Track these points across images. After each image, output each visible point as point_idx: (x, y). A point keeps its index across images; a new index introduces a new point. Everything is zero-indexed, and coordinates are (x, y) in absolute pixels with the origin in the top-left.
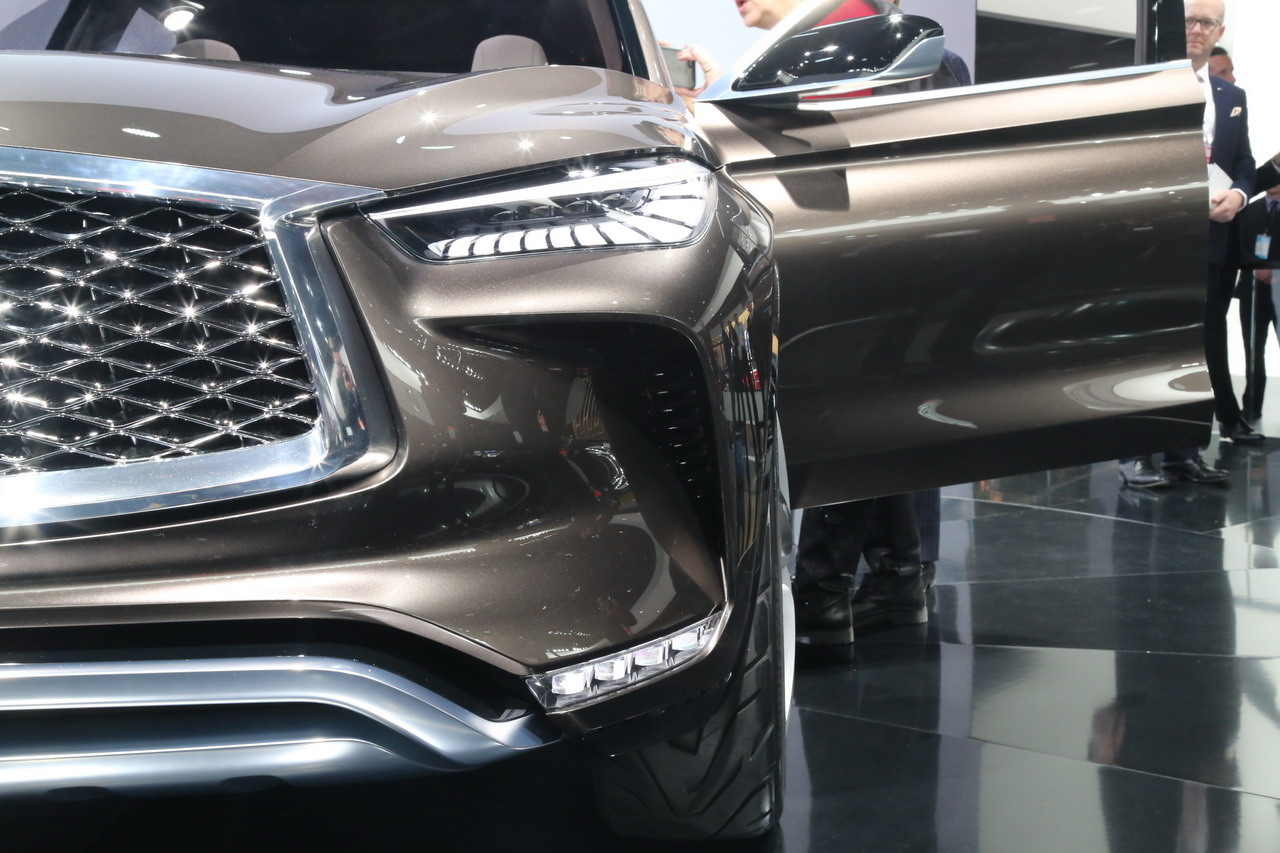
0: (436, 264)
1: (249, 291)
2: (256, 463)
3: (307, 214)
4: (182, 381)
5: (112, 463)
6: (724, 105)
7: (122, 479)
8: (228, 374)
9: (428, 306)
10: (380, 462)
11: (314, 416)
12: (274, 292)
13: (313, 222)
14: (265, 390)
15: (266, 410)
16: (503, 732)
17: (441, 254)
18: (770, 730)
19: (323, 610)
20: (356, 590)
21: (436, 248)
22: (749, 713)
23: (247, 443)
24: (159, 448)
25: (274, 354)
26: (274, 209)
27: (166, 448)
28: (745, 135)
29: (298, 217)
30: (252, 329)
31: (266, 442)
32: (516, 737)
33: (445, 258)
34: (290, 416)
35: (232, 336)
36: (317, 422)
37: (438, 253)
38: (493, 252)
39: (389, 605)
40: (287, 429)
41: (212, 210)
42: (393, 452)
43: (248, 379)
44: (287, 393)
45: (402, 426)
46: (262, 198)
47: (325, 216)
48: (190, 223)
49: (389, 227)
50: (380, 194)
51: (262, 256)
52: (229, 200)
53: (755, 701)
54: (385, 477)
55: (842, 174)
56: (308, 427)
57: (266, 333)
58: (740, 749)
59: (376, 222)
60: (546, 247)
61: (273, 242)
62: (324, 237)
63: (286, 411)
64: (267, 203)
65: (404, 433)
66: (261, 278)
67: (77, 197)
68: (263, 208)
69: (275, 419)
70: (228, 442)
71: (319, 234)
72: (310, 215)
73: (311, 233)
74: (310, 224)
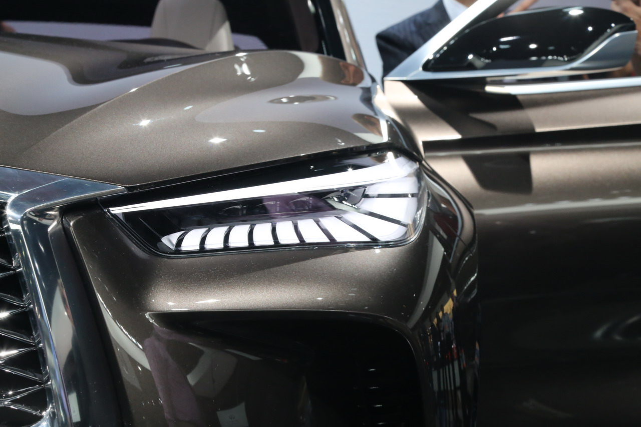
0: (169, 258)
6: (413, 85)
13: (55, 216)
17: (173, 248)
21: (170, 240)
26: (16, 205)
28: (433, 115)
29: (41, 213)
36: (44, 413)
37: (171, 247)
46: (9, 191)
47: (67, 211)
50: (121, 190)
55: (526, 158)
59: (115, 216)
60: (272, 242)
61: (16, 233)
62: (65, 230)
64: (13, 196)
68: (9, 201)
71: (60, 226)
72: (51, 209)
73: (53, 226)
74: (52, 218)
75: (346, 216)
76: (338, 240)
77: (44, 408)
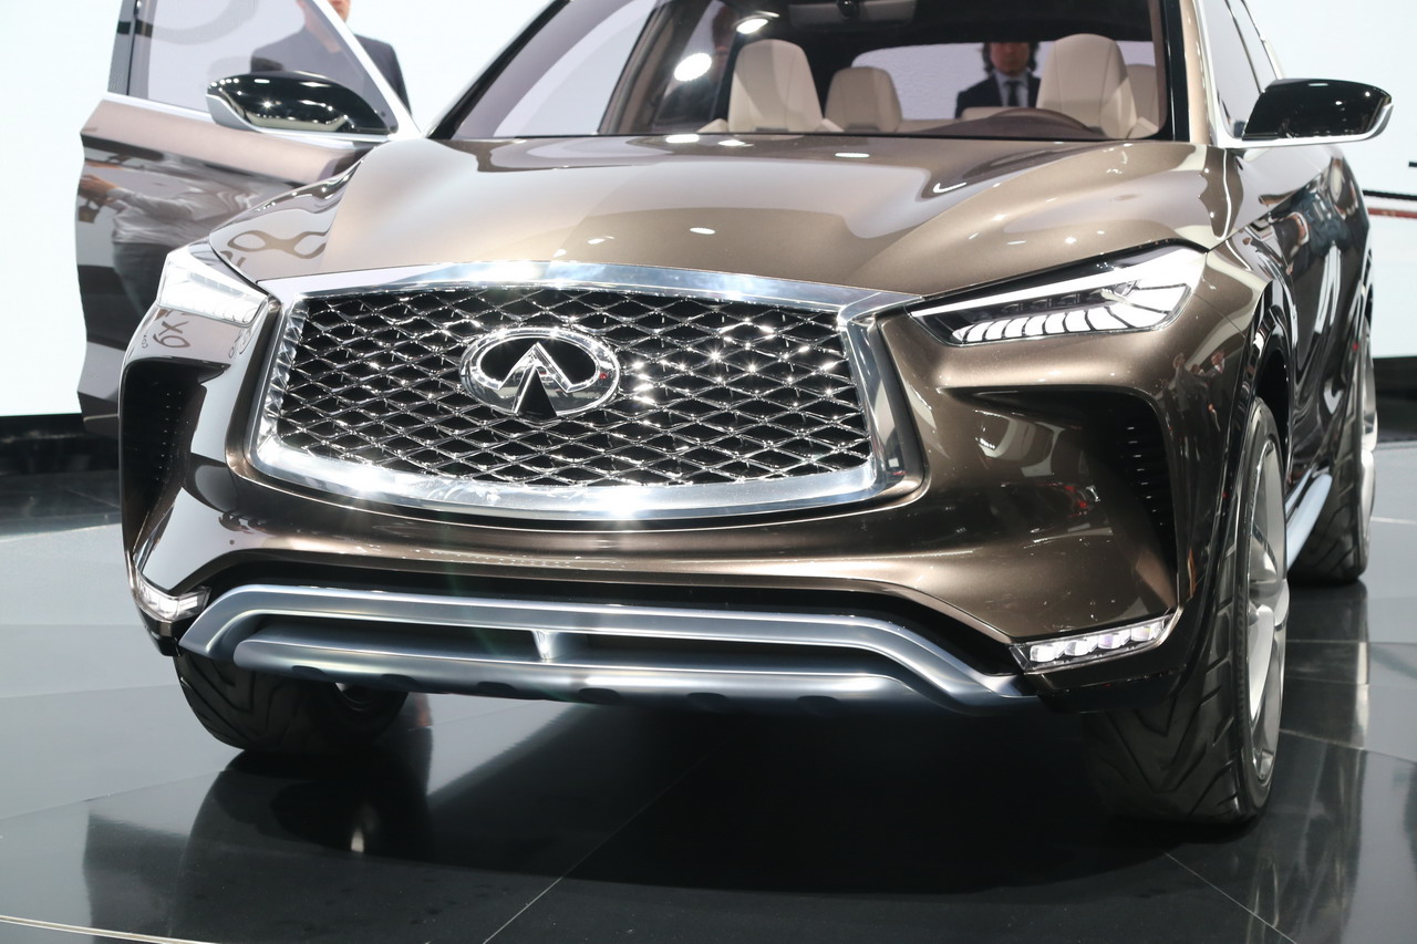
0: (958, 347)
1: (828, 367)
2: (828, 484)
3: (869, 315)
4: (780, 427)
5: (733, 480)
7: (741, 490)
8: (811, 423)
9: (950, 377)
10: (911, 487)
11: (867, 454)
12: (844, 369)
13: (872, 320)
14: (836, 435)
15: (834, 448)
16: (995, 684)
17: (962, 339)
18: (1230, 722)
19: (868, 587)
20: (891, 574)
21: (958, 334)
22: (1211, 706)
23: (821, 470)
24: (765, 472)
25: (842, 410)
26: (845, 314)
27: (768, 472)
29: (862, 319)
30: (829, 392)
31: (834, 470)
32: (1004, 689)
33: (965, 342)
34: (852, 453)
35: (815, 397)
36: (868, 458)
37: (960, 338)
38: (1000, 337)
39: (916, 587)
40: (848, 462)
41: (806, 313)
42: (920, 481)
43: (825, 427)
44: (849, 437)
45: (927, 463)
46: (840, 304)
47: (880, 316)
48: (791, 320)
49: (926, 321)
50: (920, 298)
51: (837, 343)
52: (817, 305)
53: (1216, 696)
54: (914, 498)
56: (863, 461)
57: (838, 396)
58: (1204, 734)
59: (916, 318)
60: (1043, 332)
61: (845, 333)
62: (879, 330)
63: (849, 449)
64: (843, 307)
65: (928, 468)
66: (835, 358)
67: (720, 303)
68: (840, 312)
69: (841, 454)
70: (810, 469)
71: (875, 328)
72: (870, 316)
73: (870, 327)
74: (870, 322)
75: (1112, 307)
76: (1097, 327)
77: (868, 454)
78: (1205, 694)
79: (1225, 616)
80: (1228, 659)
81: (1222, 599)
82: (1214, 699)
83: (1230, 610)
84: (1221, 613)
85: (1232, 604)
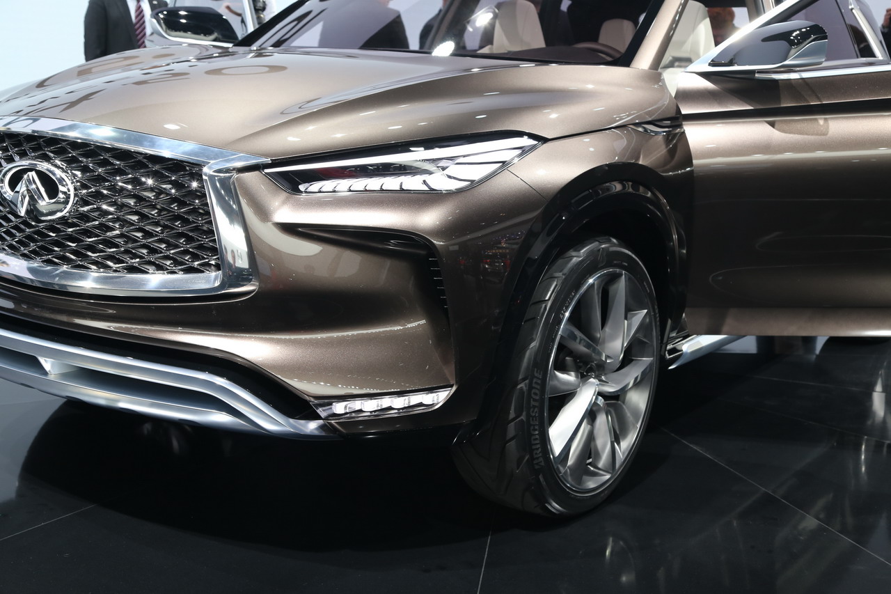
21: (303, 187)
23: (200, 271)
33: (306, 192)
50: (268, 160)
54: (248, 296)
59: (267, 173)
61: (206, 180)
64: (211, 163)
78: (508, 438)
79: (521, 388)
80: (523, 417)
81: (520, 377)
82: (513, 443)
83: (526, 384)
84: (519, 387)
85: (527, 381)
